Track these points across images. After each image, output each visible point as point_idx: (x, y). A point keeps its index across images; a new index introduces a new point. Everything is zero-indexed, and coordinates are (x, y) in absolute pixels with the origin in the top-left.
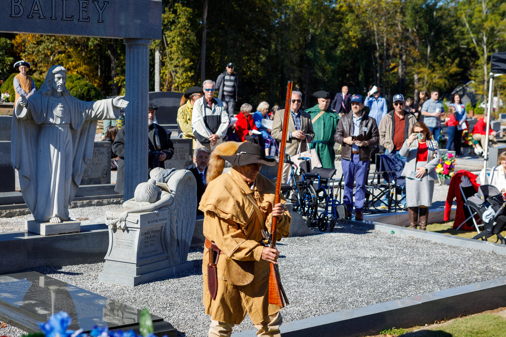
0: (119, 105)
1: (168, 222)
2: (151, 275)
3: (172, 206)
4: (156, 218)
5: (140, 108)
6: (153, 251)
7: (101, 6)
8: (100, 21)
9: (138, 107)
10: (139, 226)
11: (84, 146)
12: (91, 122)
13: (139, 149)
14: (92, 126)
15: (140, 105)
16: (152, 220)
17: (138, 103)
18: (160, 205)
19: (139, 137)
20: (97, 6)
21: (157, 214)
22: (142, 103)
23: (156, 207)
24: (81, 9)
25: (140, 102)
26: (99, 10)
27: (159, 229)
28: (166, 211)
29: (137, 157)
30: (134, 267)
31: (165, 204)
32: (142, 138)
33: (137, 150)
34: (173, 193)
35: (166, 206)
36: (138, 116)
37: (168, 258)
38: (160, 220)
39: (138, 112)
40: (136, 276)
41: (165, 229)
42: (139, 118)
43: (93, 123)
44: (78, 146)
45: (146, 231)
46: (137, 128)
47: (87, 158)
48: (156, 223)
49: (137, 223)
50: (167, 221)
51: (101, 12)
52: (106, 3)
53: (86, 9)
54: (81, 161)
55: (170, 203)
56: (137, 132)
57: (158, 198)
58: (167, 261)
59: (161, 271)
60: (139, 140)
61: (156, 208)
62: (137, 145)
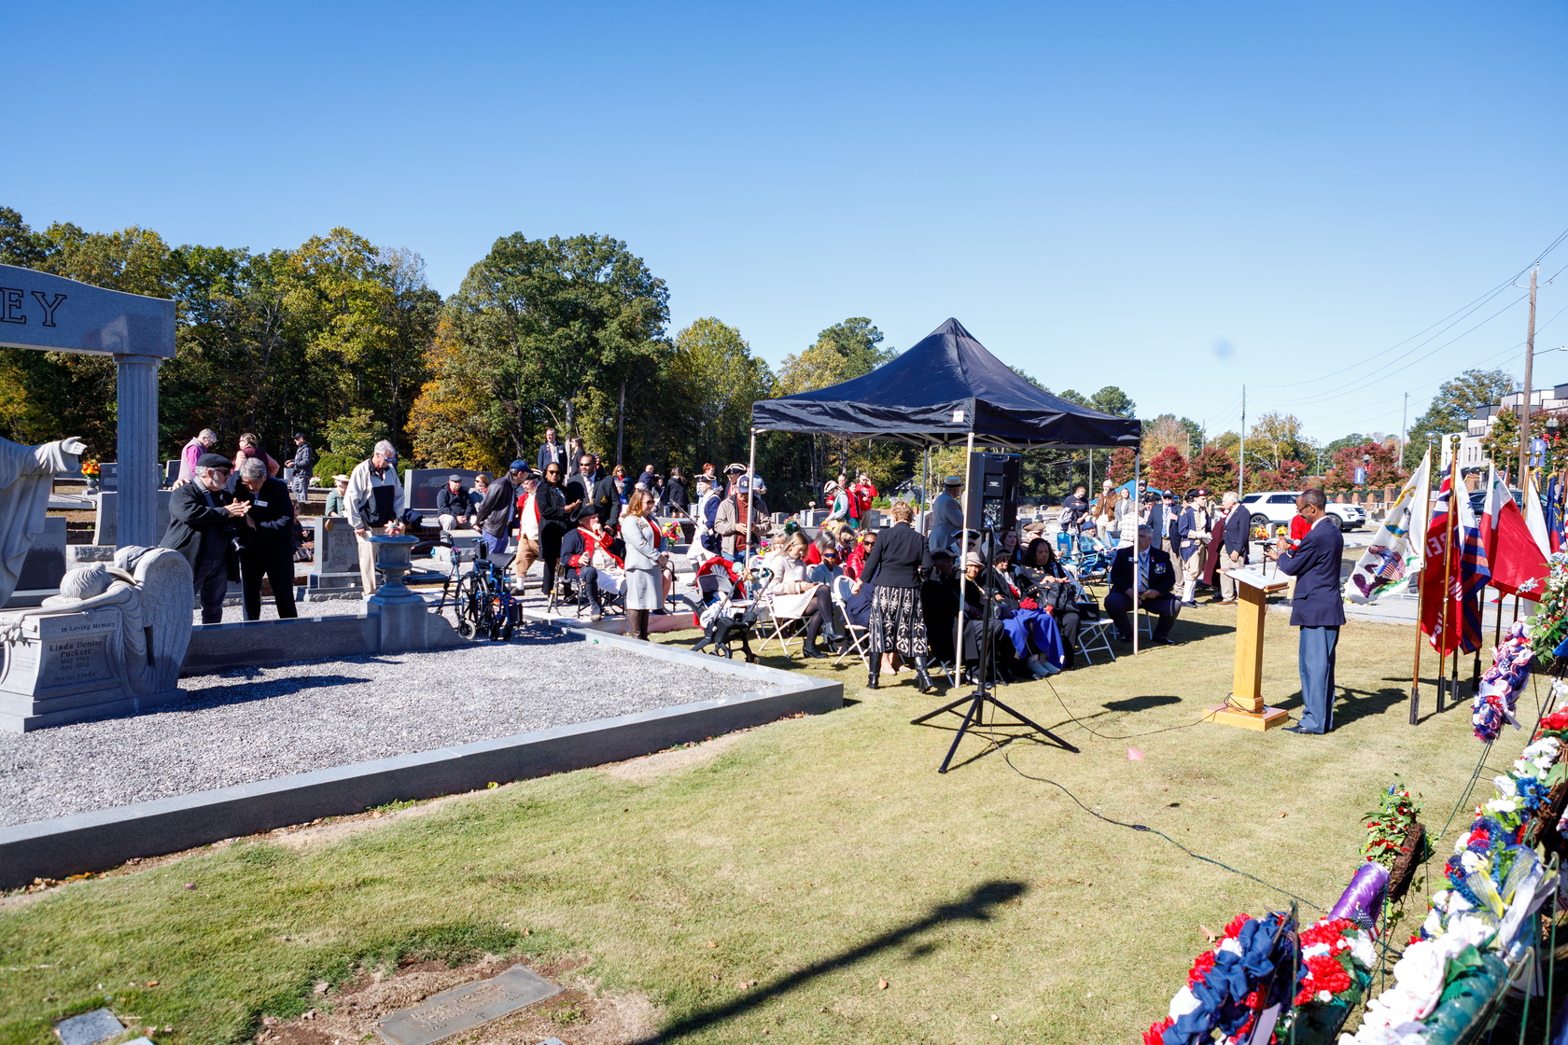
0: (71, 451)
1: (119, 630)
2: (71, 713)
3: (129, 603)
4: (83, 623)
5: (136, 459)
6: (86, 675)
7: (51, 299)
8: (49, 323)
9: (132, 457)
10: (37, 635)
11: (26, 513)
12: (41, 476)
13: (135, 521)
14: (41, 483)
15: (136, 453)
16: (74, 626)
17: (132, 451)
18: (94, 603)
19: (136, 501)
20: (43, 303)
21: (86, 617)
22: (140, 451)
23: (84, 605)
24: (7, 303)
25: (136, 450)
26: (46, 306)
27: (96, 640)
28: (113, 614)
29: (132, 533)
30: (32, 700)
31: (110, 601)
32: (140, 503)
33: (131, 521)
34: (140, 584)
35: (114, 605)
36: (132, 471)
37: (120, 685)
38: (95, 626)
39: (132, 464)
40: (30, 715)
41: (112, 640)
42: (136, 473)
43: (43, 478)
44: (15, 514)
45: (64, 644)
46: (132, 489)
47: (29, 532)
48: (85, 631)
49: (35, 631)
50: (115, 628)
51: (49, 310)
52: (60, 298)
53: (18, 304)
54: (19, 537)
55: (123, 600)
56: (131, 495)
57: (104, 590)
58: (119, 690)
59: (100, 707)
60: (136, 506)
61: (84, 608)
62: (132, 514)
